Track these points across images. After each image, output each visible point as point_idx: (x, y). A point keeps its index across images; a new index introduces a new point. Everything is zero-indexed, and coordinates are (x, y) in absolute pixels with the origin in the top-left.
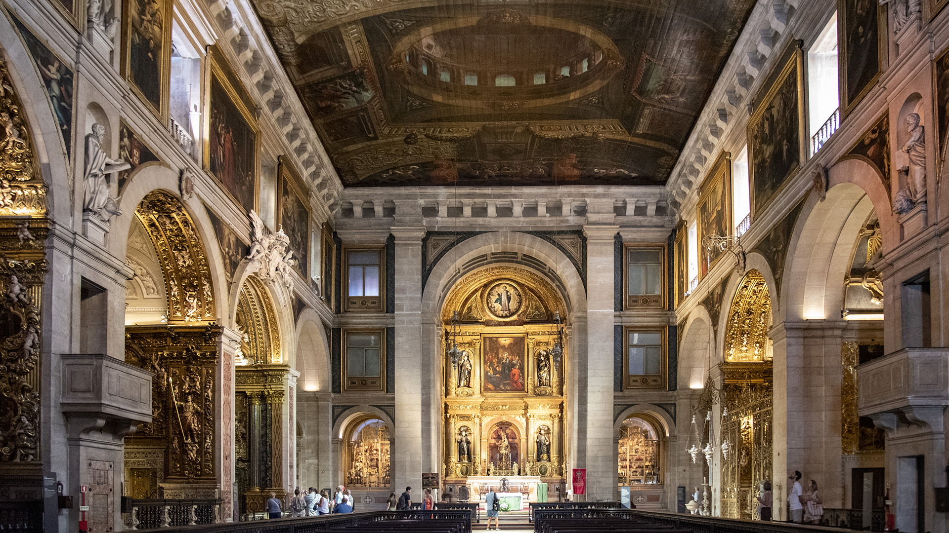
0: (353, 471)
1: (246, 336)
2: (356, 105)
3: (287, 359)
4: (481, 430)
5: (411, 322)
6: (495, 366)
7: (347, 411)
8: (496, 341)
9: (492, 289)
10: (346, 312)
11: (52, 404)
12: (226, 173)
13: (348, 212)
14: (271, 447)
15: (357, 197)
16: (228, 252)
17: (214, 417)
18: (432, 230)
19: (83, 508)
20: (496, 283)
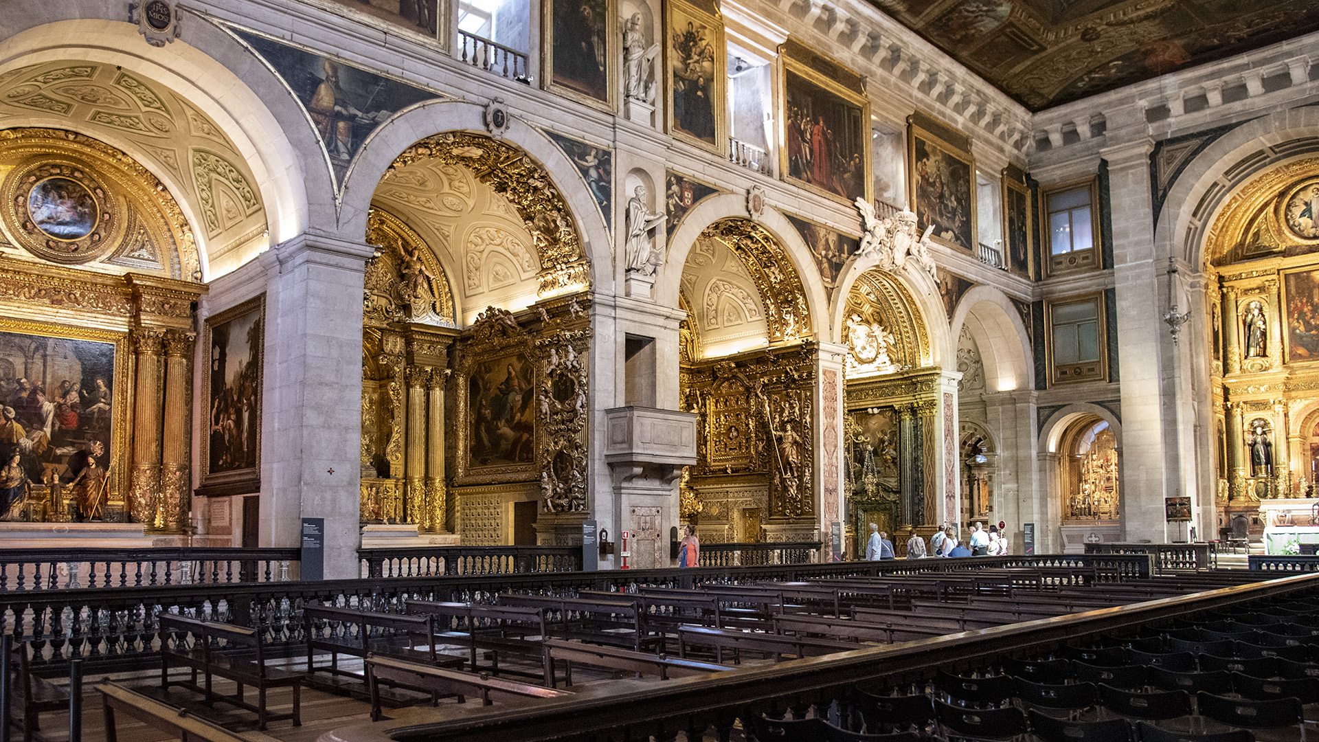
0: (1080, 496)
1: (891, 336)
2: (996, 24)
3: (938, 359)
4: (1286, 423)
5: (1138, 277)
6: (1307, 318)
7: (1056, 414)
8: (1308, 277)
9: (1293, 197)
10: (1049, 277)
11: (597, 456)
12: (816, 170)
13: (1044, 143)
14: (922, 473)
15: (1051, 121)
16: (826, 256)
17: (812, 446)
18: (1163, 138)
19: (623, 554)
20: (1299, 187)
